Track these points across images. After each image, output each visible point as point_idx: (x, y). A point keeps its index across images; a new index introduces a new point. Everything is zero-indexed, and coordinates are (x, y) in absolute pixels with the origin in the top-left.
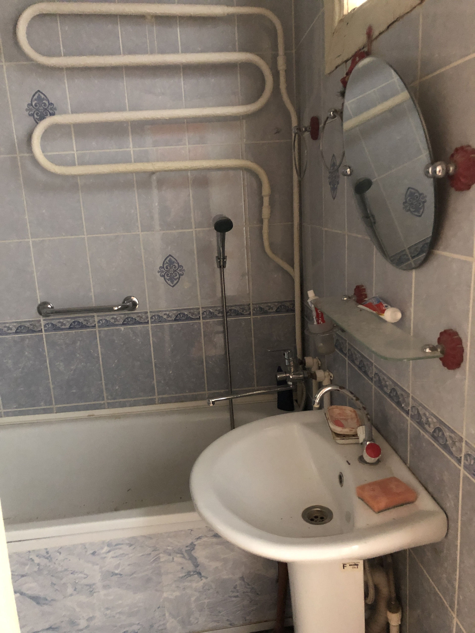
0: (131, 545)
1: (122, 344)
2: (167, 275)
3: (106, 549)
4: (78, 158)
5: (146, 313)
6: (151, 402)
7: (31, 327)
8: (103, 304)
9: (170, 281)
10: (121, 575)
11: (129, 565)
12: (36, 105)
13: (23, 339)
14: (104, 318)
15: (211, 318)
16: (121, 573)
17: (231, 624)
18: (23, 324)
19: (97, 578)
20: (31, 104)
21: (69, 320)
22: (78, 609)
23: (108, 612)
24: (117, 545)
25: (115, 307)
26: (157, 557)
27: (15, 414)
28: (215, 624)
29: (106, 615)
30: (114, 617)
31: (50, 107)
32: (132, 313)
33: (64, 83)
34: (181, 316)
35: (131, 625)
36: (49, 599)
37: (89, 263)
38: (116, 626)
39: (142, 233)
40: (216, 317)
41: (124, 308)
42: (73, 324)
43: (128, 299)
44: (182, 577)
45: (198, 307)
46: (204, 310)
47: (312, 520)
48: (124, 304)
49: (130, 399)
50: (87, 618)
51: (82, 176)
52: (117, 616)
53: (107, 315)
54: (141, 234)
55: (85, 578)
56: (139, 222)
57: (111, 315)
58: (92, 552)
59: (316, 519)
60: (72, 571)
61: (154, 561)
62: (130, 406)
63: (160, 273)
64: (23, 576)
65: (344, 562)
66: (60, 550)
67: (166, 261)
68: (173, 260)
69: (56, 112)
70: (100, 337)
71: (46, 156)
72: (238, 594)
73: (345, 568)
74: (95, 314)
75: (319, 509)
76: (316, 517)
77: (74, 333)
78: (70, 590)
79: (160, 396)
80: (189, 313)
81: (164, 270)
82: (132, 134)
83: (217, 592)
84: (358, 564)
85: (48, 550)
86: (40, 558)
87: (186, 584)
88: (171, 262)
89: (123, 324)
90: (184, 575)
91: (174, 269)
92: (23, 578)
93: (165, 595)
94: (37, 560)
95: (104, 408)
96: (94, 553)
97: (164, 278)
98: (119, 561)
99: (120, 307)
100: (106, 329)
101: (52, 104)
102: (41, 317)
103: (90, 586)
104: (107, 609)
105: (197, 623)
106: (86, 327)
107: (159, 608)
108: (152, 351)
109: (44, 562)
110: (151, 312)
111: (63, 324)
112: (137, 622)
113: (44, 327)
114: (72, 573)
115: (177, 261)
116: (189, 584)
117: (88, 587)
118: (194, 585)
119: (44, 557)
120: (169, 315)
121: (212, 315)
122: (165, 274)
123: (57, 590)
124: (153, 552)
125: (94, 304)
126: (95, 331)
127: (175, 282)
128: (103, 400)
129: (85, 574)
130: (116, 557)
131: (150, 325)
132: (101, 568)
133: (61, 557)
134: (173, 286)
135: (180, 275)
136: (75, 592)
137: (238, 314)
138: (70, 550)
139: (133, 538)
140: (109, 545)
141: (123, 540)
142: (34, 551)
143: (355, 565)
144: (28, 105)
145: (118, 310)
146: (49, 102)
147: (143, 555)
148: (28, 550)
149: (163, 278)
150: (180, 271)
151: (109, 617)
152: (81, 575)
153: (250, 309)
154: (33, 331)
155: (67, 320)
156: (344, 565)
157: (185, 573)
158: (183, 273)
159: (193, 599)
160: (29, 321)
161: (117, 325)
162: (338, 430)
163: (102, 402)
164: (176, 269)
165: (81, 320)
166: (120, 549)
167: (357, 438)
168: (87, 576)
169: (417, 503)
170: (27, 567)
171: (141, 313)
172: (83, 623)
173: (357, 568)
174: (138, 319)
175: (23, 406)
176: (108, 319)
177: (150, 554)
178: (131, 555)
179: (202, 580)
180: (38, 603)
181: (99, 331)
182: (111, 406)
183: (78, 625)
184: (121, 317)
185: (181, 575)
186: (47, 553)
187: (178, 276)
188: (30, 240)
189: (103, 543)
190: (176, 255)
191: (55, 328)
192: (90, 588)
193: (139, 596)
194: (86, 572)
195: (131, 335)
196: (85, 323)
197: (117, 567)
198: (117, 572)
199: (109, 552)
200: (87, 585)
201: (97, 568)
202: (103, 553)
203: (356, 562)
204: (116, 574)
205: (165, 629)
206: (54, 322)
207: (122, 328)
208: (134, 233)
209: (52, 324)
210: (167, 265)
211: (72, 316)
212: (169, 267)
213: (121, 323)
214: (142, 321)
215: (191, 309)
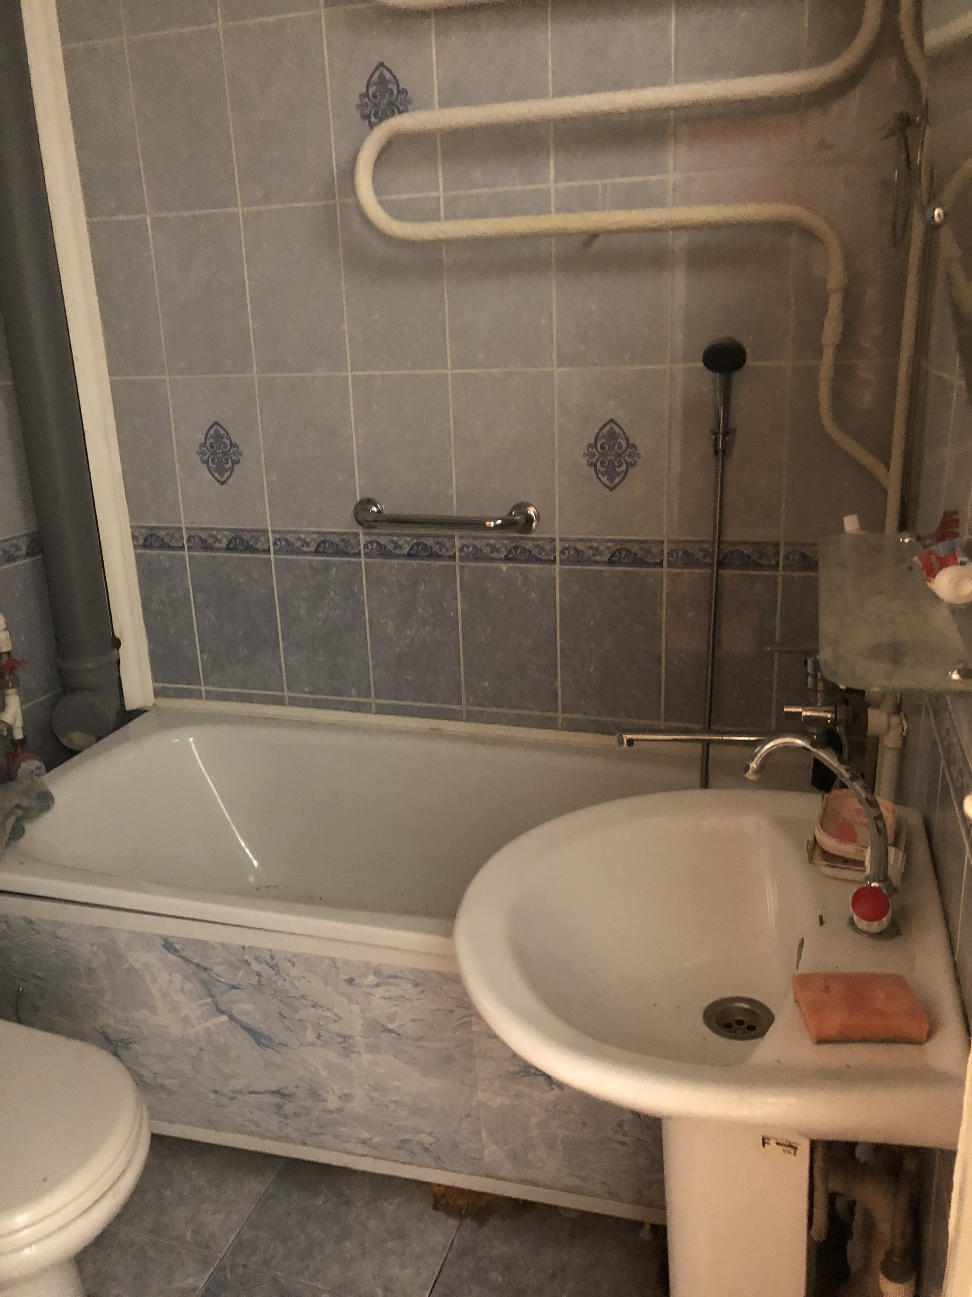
0: (416, 985)
1: (502, 597)
2: (603, 463)
3: (371, 979)
4: (446, 205)
5: (553, 540)
6: (548, 724)
7: (342, 545)
8: (470, 513)
9: (606, 477)
10: (398, 1034)
11: (413, 1020)
12: (375, 96)
13: (327, 566)
14: (470, 541)
15: (686, 565)
16: (400, 1032)
17: (610, 1193)
18: (328, 537)
19: (357, 1028)
20: (367, 94)
21: (408, 539)
22: (324, 1074)
23: (376, 1095)
24: (390, 977)
25: (490, 520)
26: (465, 1020)
27: (306, 704)
28: (578, 1182)
29: (372, 1099)
30: (387, 1106)
31: (401, 97)
32: (525, 539)
33: (430, 46)
34: (623, 554)
35: (417, 1131)
36: (276, 1041)
37: (452, 428)
38: (390, 1125)
39: (560, 370)
40: (697, 564)
41: (508, 524)
42: (415, 548)
43: (521, 507)
44: (513, 1073)
45: (660, 538)
46: (673, 546)
47: (728, 1026)
48: (510, 518)
49: (509, 711)
50: (339, 1093)
51: (452, 243)
52: (393, 1107)
53: (480, 538)
54: (557, 370)
55: (335, 1021)
56: (555, 344)
57: (486, 538)
58: (347, 977)
59: (738, 1027)
60: (313, 1001)
61: (459, 1025)
62: (508, 724)
63: (587, 458)
64: (234, 987)
65: (767, 1134)
66: (293, 959)
67: (603, 431)
68: (617, 430)
69: (410, 107)
70: (461, 578)
71: (381, 203)
72: (626, 1139)
73: (766, 1145)
74: (456, 533)
75: (746, 1006)
76: (740, 1023)
77: (416, 566)
78: (310, 1036)
79: (568, 715)
80: (640, 548)
81: (596, 453)
82: (556, 152)
83: (584, 1123)
84: (796, 1146)
85: (273, 954)
86: (260, 962)
87: (522, 1087)
88: (612, 436)
89: (506, 559)
90: (517, 1069)
91: (618, 451)
92: (235, 991)
93: (481, 1096)
94: (256, 966)
95: (461, 720)
96: (351, 981)
97: (596, 470)
98: (395, 1009)
99: (499, 522)
100: (473, 564)
101: (405, 92)
102: (360, 527)
103: (345, 1038)
104: (376, 1089)
105: (542, 1168)
106: (439, 557)
107: (468, 1116)
108: (558, 622)
109: (266, 972)
110: (561, 540)
111: (397, 546)
112: (429, 1130)
113: (364, 548)
114: (313, 1006)
115: (624, 433)
116: (527, 1090)
117: (342, 1040)
118: (537, 1094)
119: (267, 963)
120: (597, 549)
121: (689, 560)
122: (597, 461)
123: (289, 1028)
124: (459, 1009)
125: (454, 510)
126: (454, 567)
127: (617, 480)
128: (460, 703)
129: (336, 1015)
130: (390, 999)
131: (558, 566)
132: (363, 1011)
133: (294, 972)
134: (611, 489)
135: (630, 465)
136: (319, 1042)
137: (748, 563)
138: (311, 963)
139: (422, 972)
140: (377, 972)
141: (401, 971)
142: (251, 948)
143: (790, 1146)
144: (361, 96)
145: (496, 526)
146: (398, 88)
147: (438, 1010)
148: (242, 944)
149: (592, 470)
150: (630, 455)
151: (378, 1105)
152: (327, 1013)
153: (777, 554)
154: (346, 554)
155: (405, 540)
156: (763, 1139)
157: (519, 1066)
158: (636, 461)
159: (534, 1121)
160: (339, 534)
161: (493, 560)
162: (830, 843)
163: (457, 707)
164: (622, 451)
165: (430, 542)
166: (396, 985)
167: (861, 871)
168: (340, 1018)
169: (929, 1046)
170: (240, 974)
171: (542, 539)
172: (333, 1102)
173: (795, 1154)
174: (535, 552)
175: (320, 692)
176: (479, 546)
177: (452, 1011)
178: (416, 1003)
179: (552, 1089)
180: (258, 1042)
181: (461, 567)
182: (471, 717)
183: (325, 1101)
184: (503, 542)
185: (511, 1069)
186: (272, 957)
187: (624, 467)
188: (349, 374)
189: (367, 965)
190: (624, 419)
191: (384, 553)
192: (345, 1041)
193: (432, 1084)
194: (336, 1010)
195: (520, 584)
196: (436, 548)
197: (392, 1017)
198: (390, 1026)
199: (378, 985)
200: (339, 1035)
201: (356, 1008)
202: (368, 986)
203: (793, 1139)
204: (391, 1031)
205: (481, 1159)
206: (383, 540)
207: (504, 567)
208: (543, 369)
209: (378, 543)
210: (604, 441)
211: (413, 531)
212: (607, 447)
213: (503, 556)
214: (543, 556)
215: (644, 542)
